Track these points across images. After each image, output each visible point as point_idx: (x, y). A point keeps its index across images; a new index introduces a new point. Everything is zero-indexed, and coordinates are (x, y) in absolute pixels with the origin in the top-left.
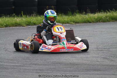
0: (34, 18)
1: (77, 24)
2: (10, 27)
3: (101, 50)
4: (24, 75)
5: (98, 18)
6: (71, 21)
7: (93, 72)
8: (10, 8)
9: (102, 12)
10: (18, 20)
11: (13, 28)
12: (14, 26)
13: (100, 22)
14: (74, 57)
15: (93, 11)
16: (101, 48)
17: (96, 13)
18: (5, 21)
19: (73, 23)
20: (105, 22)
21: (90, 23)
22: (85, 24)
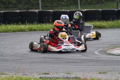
0: (35, 26)
2: (16, 32)
4: (20, 65)
7: (71, 64)
8: (17, 18)
9: (88, 22)
10: (22, 27)
12: (20, 32)
18: (13, 28)
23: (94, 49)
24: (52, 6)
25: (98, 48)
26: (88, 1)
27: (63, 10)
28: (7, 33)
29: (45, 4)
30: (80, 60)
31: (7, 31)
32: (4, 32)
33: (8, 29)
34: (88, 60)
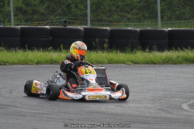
1: (136, 65)
2: (43, 64)
3: (159, 100)
4: (45, 125)
5: (166, 58)
6: (128, 61)
7: (138, 125)
8: (46, 39)
9: (173, 50)
10: (54, 55)
11: (47, 67)
12: (49, 64)
13: (168, 63)
14: (120, 107)
15: (161, 49)
16: (161, 97)
17: (164, 52)
18: (37, 56)
19: (131, 64)
20: (176, 64)
21: (155, 64)
22: (148, 65)
23: (182, 100)
24: (109, 19)
25: (189, 98)
26: (177, 13)
27: (130, 28)
28: (25, 66)
29: (98, 15)
30: (154, 118)
31: (25, 63)
32: (21, 64)
33: (28, 59)
34: (169, 118)
